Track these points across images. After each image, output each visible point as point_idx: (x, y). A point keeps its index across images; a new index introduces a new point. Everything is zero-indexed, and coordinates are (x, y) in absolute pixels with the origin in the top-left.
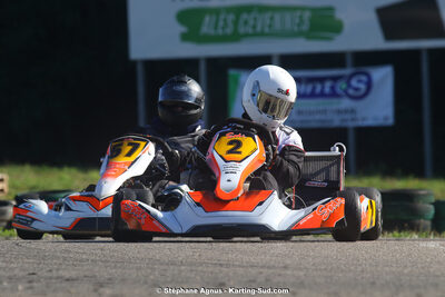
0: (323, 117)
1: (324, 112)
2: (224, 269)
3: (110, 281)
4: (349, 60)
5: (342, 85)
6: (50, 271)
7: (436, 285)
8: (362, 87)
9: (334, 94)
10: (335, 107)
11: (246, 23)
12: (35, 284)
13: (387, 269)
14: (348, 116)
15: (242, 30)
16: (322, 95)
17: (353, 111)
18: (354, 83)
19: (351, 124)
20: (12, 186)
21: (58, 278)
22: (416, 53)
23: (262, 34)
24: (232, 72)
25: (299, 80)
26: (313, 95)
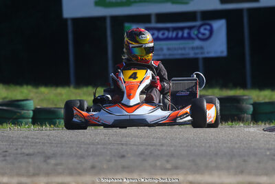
0: (183, 52)
1: (184, 48)
2: (124, 147)
3: (54, 155)
4: (199, 16)
5: (194, 32)
6: (17, 149)
7: (255, 155)
8: (207, 33)
9: (190, 38)
10: (191, 45)
12: (7, 158)
13: (225, 145)
14: (197, 51)
16: (183, 38)
17: (202, 48)
18: (202, 30)
19: (200, 56)
21: (21, 154)
22: (240, 11)
24: (127, 25)
25: (167, 29)
26: (176, 38)
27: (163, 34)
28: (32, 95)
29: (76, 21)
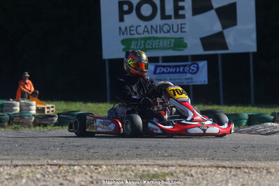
1: (181, 79)
3: (93, 147)
4: (190, 59)
5: (187, 69)
7: (222, 147)
8: (195, 69)
9: (184, 72)
10: (184, 77)
11: (149, 44)
14: (190, 81)
15: (147, 47)
16: (179, 72)
17: (192, 79)
18: (192, 67)
19: (191, 84)
20: (57, 109)
22: (216, 55)
23: (155, 49)
25: (170, 66)
26: (175, 72)
27: (167, 70)
28: (82, 108)
29: (112, 61)
